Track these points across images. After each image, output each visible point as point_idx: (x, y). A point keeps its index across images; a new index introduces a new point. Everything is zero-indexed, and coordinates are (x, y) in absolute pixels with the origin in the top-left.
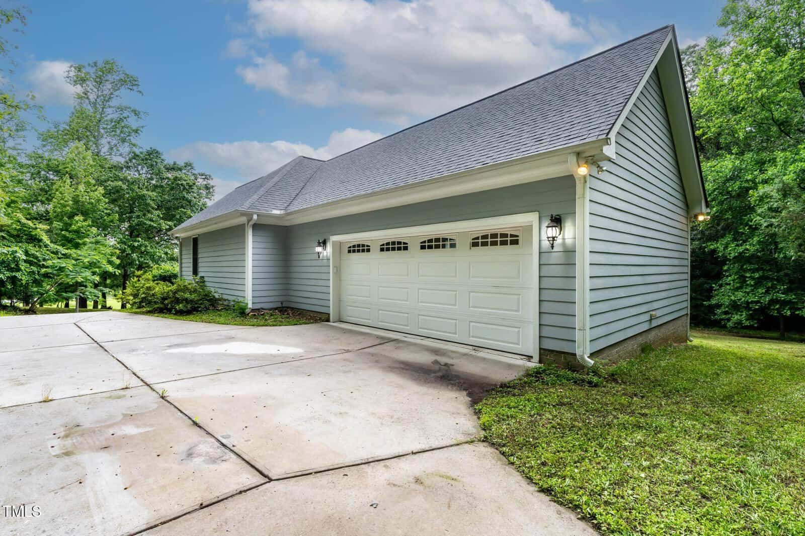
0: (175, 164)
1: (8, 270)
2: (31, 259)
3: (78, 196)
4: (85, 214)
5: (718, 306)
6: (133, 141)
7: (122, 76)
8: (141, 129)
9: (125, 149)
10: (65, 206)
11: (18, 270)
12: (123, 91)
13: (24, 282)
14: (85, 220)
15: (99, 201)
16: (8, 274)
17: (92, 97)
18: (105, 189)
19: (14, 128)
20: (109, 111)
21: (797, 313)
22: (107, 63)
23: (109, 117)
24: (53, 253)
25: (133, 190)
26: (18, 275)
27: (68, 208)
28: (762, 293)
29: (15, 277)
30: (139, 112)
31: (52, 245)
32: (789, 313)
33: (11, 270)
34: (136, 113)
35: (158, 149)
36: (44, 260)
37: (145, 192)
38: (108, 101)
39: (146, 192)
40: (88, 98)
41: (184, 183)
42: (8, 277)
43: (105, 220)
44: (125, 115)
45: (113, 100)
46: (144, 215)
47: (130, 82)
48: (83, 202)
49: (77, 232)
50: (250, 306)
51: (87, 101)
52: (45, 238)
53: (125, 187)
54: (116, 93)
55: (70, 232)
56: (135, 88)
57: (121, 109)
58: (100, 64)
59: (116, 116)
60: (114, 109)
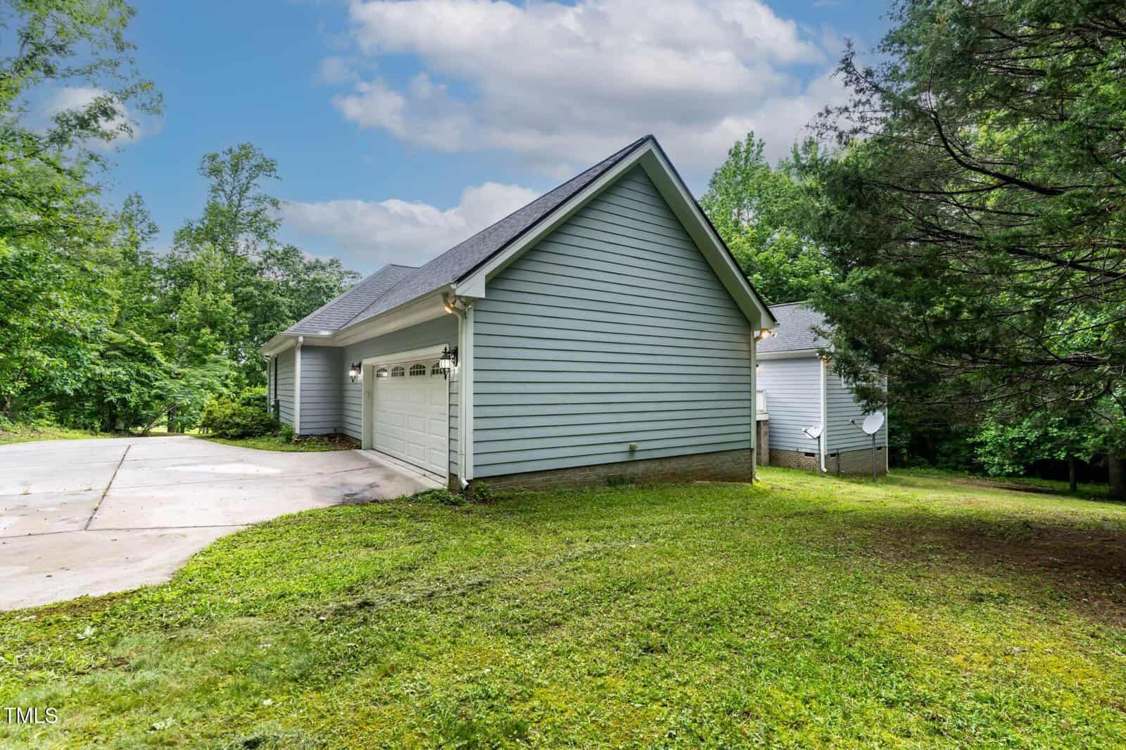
0: (317, 261)
1: (119, 392)
2: (143, 379)
3: (206, 305)
4: (213, 326)
5: (982, 444)
6: (271, 237)
7: (259, 161)
8: (278, 222)
9: (263, 246)
10: (193, 317)
11: (129, 391)
12: (261, 179)
13: (132, 405)
14: (212, 333)
15: (226, 310)
16: (119, 395)
17: (228, 188)
18: (236, 296)
19: (146, 230)
20: (245, 203)
21: (1077, 455)
22: (243, 148)
23: (245, 211)
24: (165, 372)
25: (265, 296)
26: (127, 396)
27: (195, 320)
28: (1029, 427)
29: (125, 399)
30: (278, 202)
31: (166, 364)
32: (1063, 456)
33: (122, 391)
34: (275, 203)
35: (296, 246)
36: (156, 380)
37: (278, 298)
38: (244, 192)
39: (280, 298)
40: (223, 190)
41: (323, 285)
42: (118, 399)
43: (234, 332)
44: (262, 207)
45: (251, 189)
46: (278, 326)
47: (267, 167)
48: (211, 312)
49: (204, 346)
50: (297, 431)
51: (222, 194)
52: (158, 356)
53: (256, 293)
54: (254, 181)
55: (195, 346)
56: (272, 173)
57: (258, 200)
58: (236, 150)
59: (253, 210)
60: (251, 201)
